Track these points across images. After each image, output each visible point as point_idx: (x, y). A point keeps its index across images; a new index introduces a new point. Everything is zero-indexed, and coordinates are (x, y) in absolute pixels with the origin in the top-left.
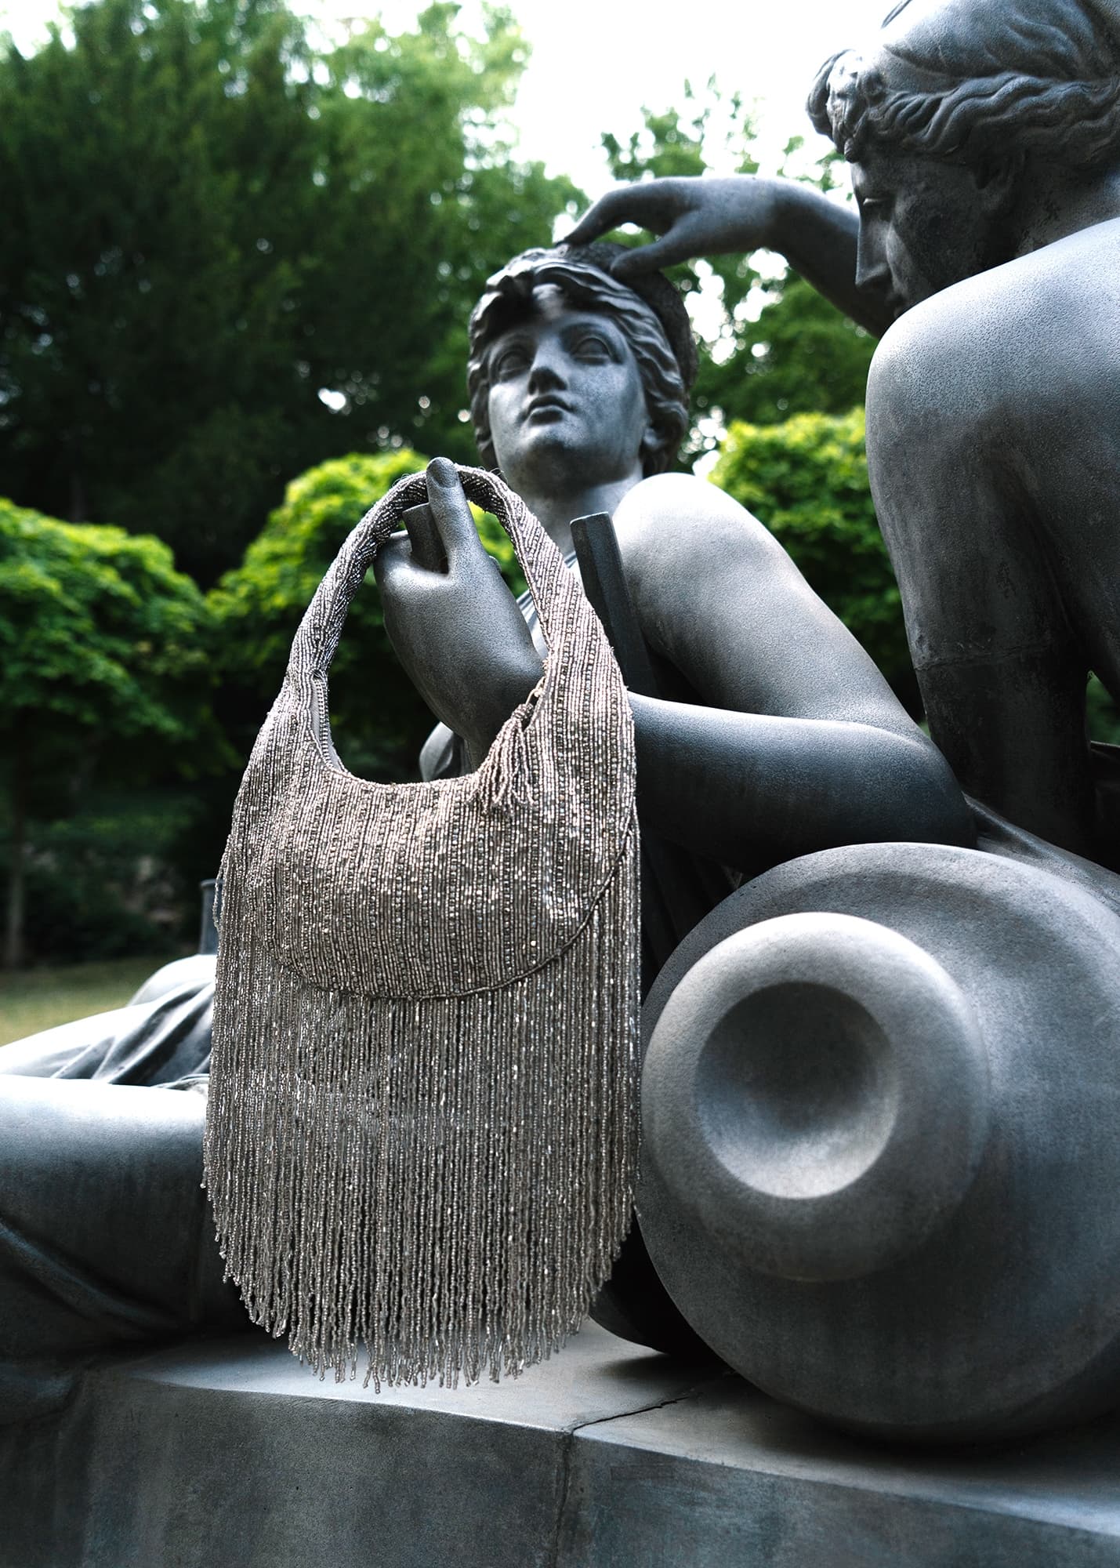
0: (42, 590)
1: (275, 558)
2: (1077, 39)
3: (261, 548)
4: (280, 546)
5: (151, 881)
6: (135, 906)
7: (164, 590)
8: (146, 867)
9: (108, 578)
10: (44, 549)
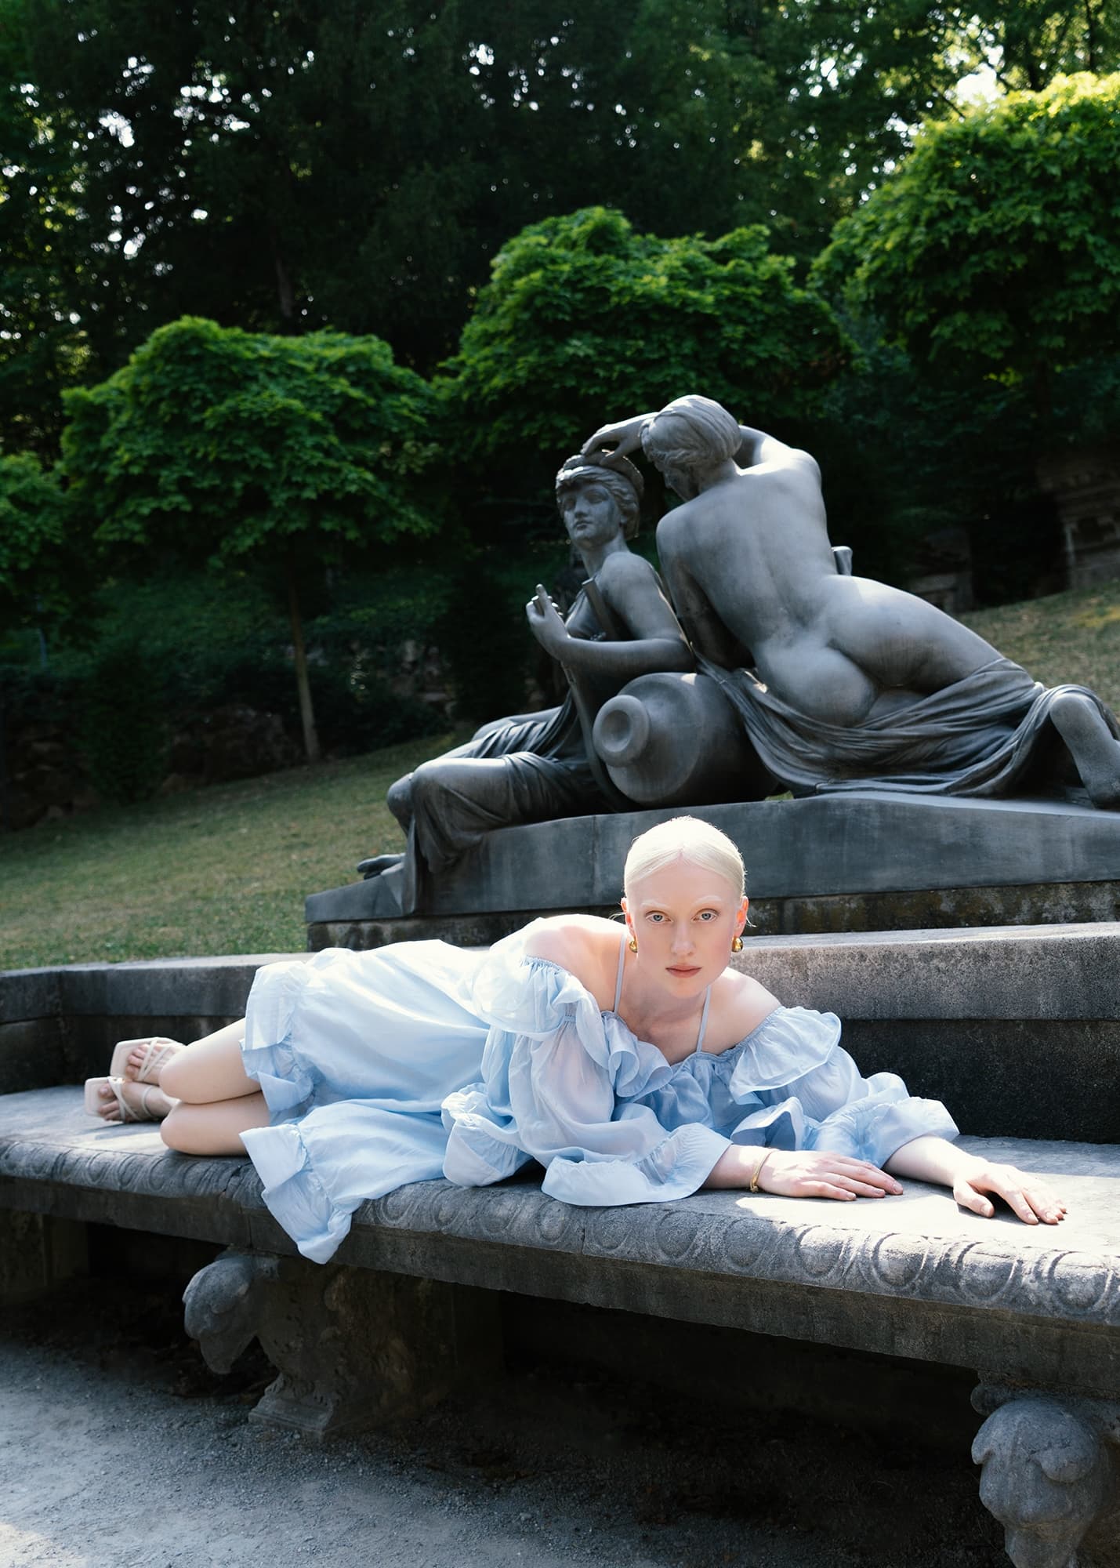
0: (287, 410)
1: (488, 339)
2: (695, 440)
3: (474, 328)
4: (491, 326)
5: (414, 664)
6: (404, 689)
7: (392, 387)
8: (410, 651)
9: (341, 385)
10: (282, 368)
